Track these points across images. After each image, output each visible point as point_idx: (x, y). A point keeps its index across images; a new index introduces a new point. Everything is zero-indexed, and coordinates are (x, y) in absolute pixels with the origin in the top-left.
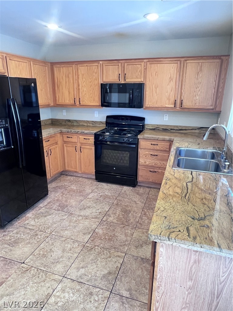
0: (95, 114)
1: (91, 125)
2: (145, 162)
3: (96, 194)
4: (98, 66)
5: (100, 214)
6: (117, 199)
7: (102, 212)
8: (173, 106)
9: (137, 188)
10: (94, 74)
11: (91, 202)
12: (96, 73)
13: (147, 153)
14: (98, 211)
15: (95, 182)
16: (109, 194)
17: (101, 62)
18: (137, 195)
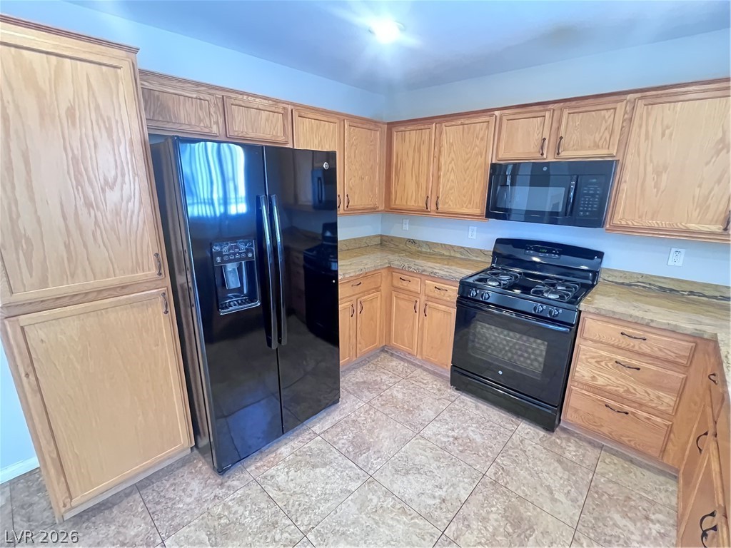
0: (470, 232)
1: (459, 255)
2: (593, 378)
3: (443, 429)
4: (488, 122)
5: (444, 506)
6: (498, 463)
7: (448, 498)
8: (716, 228)
9: (557, 438)
10: (478, 142)
11: (428, 453)
12: (482, 139)
13: (605, 354)
15: (449, 391)
16: (478, 439)
17: (497, 113)
18: (556, 464)
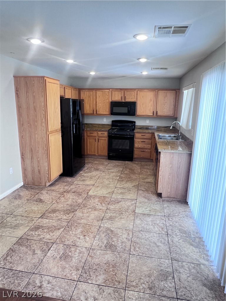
0: (104, 120)
1: (102, 126)
2: (138, 146)
3: (111, 165)
4: (109, 92)
6: (125, 166)
7: (119, 170)
8: (152, 114)
9: (134, 162)
12: (108, 95)
15: (108, 160)
16: (120, 164)
17: (111, 90)
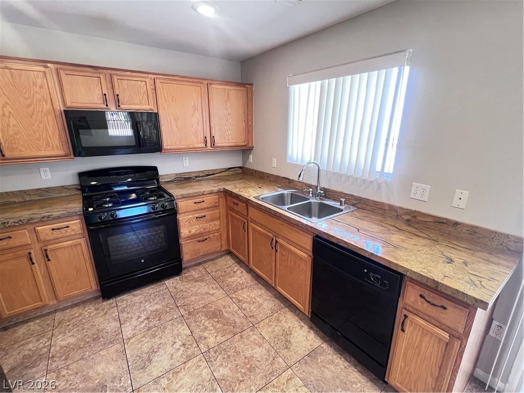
0: (42, 174)
2: (190, 232)
3: (134, 322)
4: (44, 72)
5: (187, 346)
6: (180, 306)
8: (203, 145)
10: (37, 89)
11: (145, 340)
12: (42, 86)
13: (191, 216)
14: (177, 346)
15: (104, 303)
16: (158, 307)
17: (50, 65)
18: (197, 283)
